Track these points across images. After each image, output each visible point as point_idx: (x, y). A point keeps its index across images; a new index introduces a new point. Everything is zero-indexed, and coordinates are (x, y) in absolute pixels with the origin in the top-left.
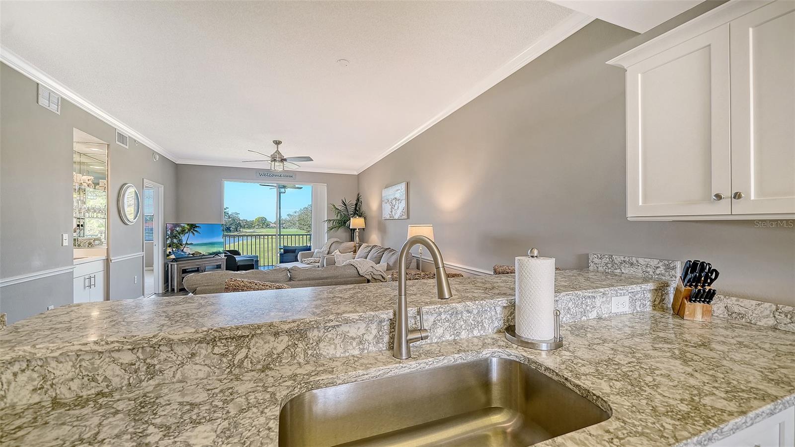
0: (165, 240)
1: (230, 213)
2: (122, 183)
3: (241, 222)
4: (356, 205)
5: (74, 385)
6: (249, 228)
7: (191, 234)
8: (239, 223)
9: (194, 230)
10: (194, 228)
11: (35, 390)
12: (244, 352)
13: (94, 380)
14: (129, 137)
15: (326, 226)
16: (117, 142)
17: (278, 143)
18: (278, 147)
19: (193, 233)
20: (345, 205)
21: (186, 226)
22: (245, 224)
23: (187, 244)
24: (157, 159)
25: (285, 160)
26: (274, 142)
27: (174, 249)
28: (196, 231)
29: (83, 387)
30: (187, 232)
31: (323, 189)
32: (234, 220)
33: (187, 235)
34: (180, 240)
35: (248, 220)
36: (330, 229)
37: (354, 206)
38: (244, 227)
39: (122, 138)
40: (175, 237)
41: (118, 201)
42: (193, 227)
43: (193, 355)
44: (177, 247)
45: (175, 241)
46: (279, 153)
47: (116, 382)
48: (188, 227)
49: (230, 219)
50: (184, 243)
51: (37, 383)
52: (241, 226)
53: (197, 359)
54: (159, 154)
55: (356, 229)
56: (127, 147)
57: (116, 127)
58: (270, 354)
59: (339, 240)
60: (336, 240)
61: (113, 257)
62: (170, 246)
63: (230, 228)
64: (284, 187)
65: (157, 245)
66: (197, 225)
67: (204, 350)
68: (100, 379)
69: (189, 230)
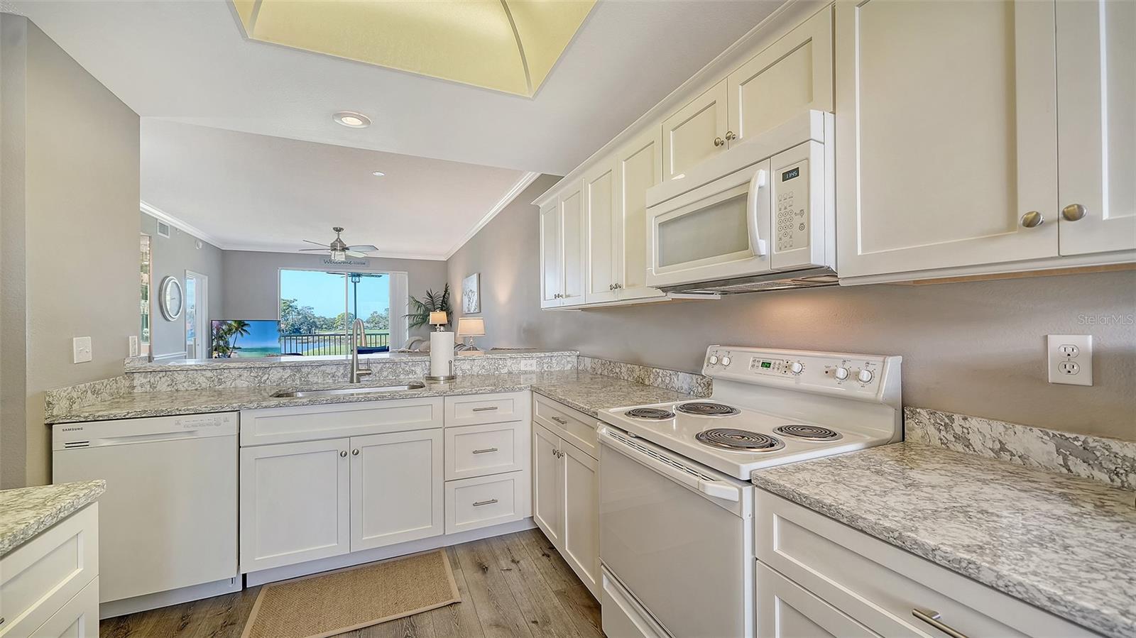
0: (210, 341)
1: (299, 308)
2: (162, 278)
3: (316, 320)
4: (444, 296)
5: (185, 385)
6: (329, 328)
7: (239, 335)
8: (314, 322)
9: (242, 329)
10: (242, 326)
11: (168, 386)
12: (267, 376)
13: (194, 383)
14: (171, 226)
15: (407, 322)
16: (159, 233)
17: (338, 230)
18: (339, 236)
19: (242, 334)
20: (431, 297)
21: (233, 323)
22: (322, 323)
23: (234, 348)
24: (200, 247)
25: (347, 249)
26: (334, 228)
27: (220, 354)
28: (244, 330)
29: (189, 386)
30: (234, 332)
31: (404, 277)
32: (306, 318)
33: (234, 336)
34: (227, 343)
35: (327, 318)
36: (411, 326)
37: (442, 299)
38: (321, 328)
39: (164, 228)
40: (221, 337)
41: (160, 295)
42: (241, 324)
43: (240, 376)
44: (224, 352)
45: (221, 343)
46: (341, 241)
47: (204, 385)
48: (236, 325)
49: (300, 317)
50: (231, 346)
51: (169, 382)
52: (316, 327)
53: (242, 378)
54: (201, 240)
55: (436, 325)
56: (168, 237)
57: (156, 217)
58: (281, 378)
59: (421, 338)
60: (417, 338)
61: (156, 355)
62: (216, 350)
63: (300, 329)
64: (359, 275)
65: (200, 345)
66: (246, 322)
67: (246, 373)
68: (197, 383)
69: (237, 329)
